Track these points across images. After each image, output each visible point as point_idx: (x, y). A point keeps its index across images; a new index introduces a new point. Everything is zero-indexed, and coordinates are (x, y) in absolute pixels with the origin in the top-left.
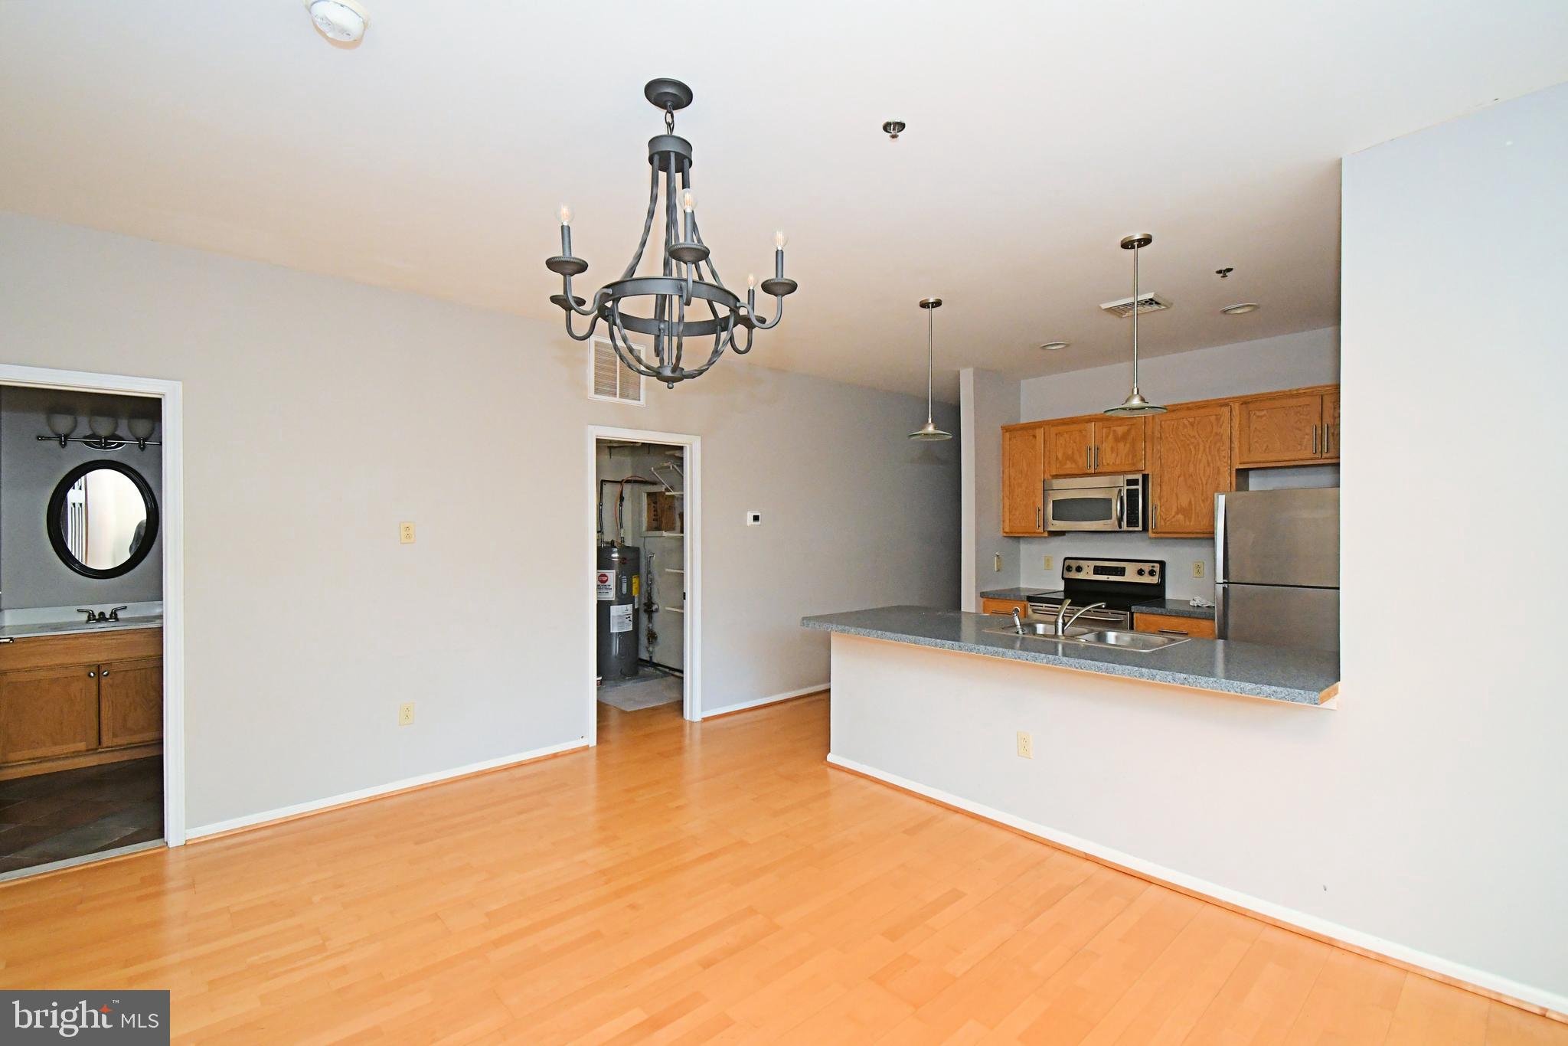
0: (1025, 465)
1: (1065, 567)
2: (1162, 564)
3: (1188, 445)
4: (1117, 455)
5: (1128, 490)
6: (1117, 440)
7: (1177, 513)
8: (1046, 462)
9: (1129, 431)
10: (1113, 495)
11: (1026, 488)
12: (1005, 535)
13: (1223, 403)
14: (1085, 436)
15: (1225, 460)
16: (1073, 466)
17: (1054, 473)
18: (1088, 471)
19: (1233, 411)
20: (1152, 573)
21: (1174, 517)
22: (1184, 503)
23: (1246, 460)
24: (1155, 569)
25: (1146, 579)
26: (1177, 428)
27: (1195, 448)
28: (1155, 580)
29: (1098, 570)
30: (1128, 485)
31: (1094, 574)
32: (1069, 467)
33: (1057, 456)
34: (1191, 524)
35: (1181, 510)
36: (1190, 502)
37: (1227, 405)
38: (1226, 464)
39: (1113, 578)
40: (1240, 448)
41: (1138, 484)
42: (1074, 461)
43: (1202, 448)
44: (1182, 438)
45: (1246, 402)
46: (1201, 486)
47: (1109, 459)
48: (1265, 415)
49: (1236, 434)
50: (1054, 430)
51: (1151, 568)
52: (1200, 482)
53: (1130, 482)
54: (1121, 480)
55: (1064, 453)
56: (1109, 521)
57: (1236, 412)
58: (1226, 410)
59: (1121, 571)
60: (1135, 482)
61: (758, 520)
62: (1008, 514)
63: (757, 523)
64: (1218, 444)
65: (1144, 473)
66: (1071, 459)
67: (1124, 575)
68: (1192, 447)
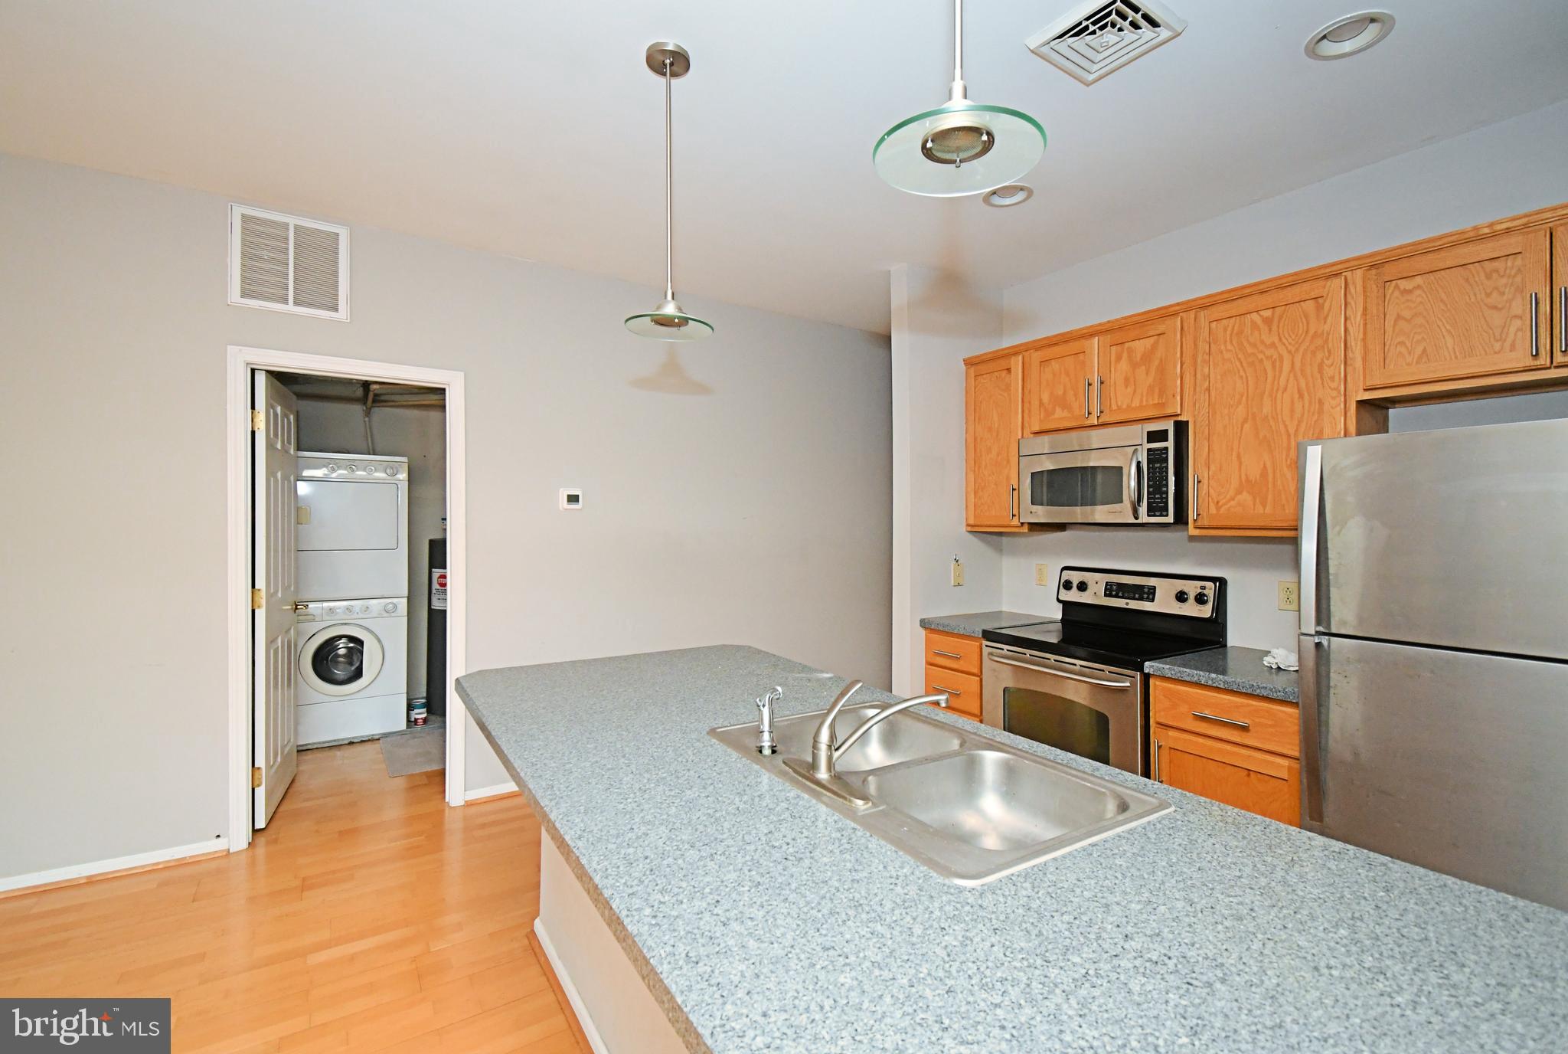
0: (996, 418)
1: (1062, 581)
2: (1222, 583)
3: (1261, 361)
4: (1135, 391)
5: (1149, 450)
6: (1134, 366)
7: (1239, 492)
8: (1026, 411)
9: (1154, 347)
10: (1125, 460)
11: (996, 455)
12: (969, 529)
13: (1331, 272)
14: (1083, 363)
15: (1334, 385)
16: (1065, 414)
17: (1036, 428)
18: (1088, 422)
19: (1351, 288)
20: (1201, 599)
21: (1232, 497)
22: (1254, 473)
23: (1377, 382)
24: (1205, 592)
25: (1190, 609)
26: (1240, 333)
27: (1274, 366)
28: (1206, 611)
29: (1111, 590)
30: (1149, 442)
31: (1106, 596)
32: (1059, 416)
33: (1041, 400)
34: (1268, 510)
35: (1246, 485)
36: (1264, 469)
37: (1337, 275)
38: (1335, 393)
39: (1134, 605)
40: (1364, 360)
41: (1166, 440)
42: (1065, 406)
43: (1287, 366)
44: (1250, 350)
45: (1375, 264)
46: (1285, 438)
47: (1121, 399)
48: (1419, 287)
49: (1356, 332)
50: (1036, 356)
51: (1200, 591)
52: (1283, 430)
53: (1153, 436)
54: (1137, 434)
55: (1052, 394)
56: (1117, 507)
57: (1357, 289)
58: (1339, 282)
59: (1150, 594)
60: (1161, 436)
61: (578, 501)
62: (973, 496)
63: (573, 506)
64: (1320, 355)
65: (1179, 418)
66: (1062, 402)
67: (1153, 600)
68: (1268, 365)
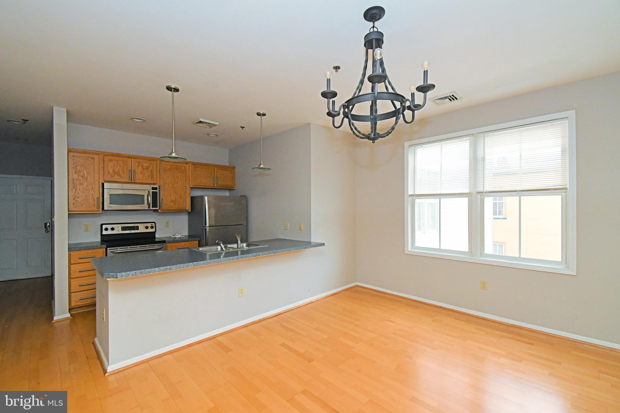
1: (104, 228)
2: (155, 223)
4: (144, 175)
5: (152, 192)
6: (143, 169)
7: (171, 203)
8: (102, 173)
10: (145, 194)
11: (87, 186)
15: (188, 183)
16: (119, 177)
18: (129, 182)
19: (190, 166)
20: (152, 227)
21: (169, 204)
22: (174, 199)
25: (150, 230)
26: (170, 169)
28: (153, 230)
29: (124, 229)
30: (152, 190)
31: (122, 230)
32: (116, 178)
33: (109, 171)
34: (176, 206)
35: (172, 201)
36: (176, 198)
38: (188, 185)
39: (132, 232)
40: (192, 180)
42: (119, 175)
43: (179, 179)
44: (172, 173)
46: (179, 192)
47: (139, 177)
48: (200, 171)
49: (191, 175)
50: (108, 158)
51: (151, 226)
53: (153, 188)
54: (149, 187)
55: (114, 170)
56: (143, 205)
58: (188, 165)
59: (137, 228)
60: (156, 189)
64: (185, 177)
65: (159, 185)
66: (117, 173)
67: (138, 230)
68: (176, 177)
